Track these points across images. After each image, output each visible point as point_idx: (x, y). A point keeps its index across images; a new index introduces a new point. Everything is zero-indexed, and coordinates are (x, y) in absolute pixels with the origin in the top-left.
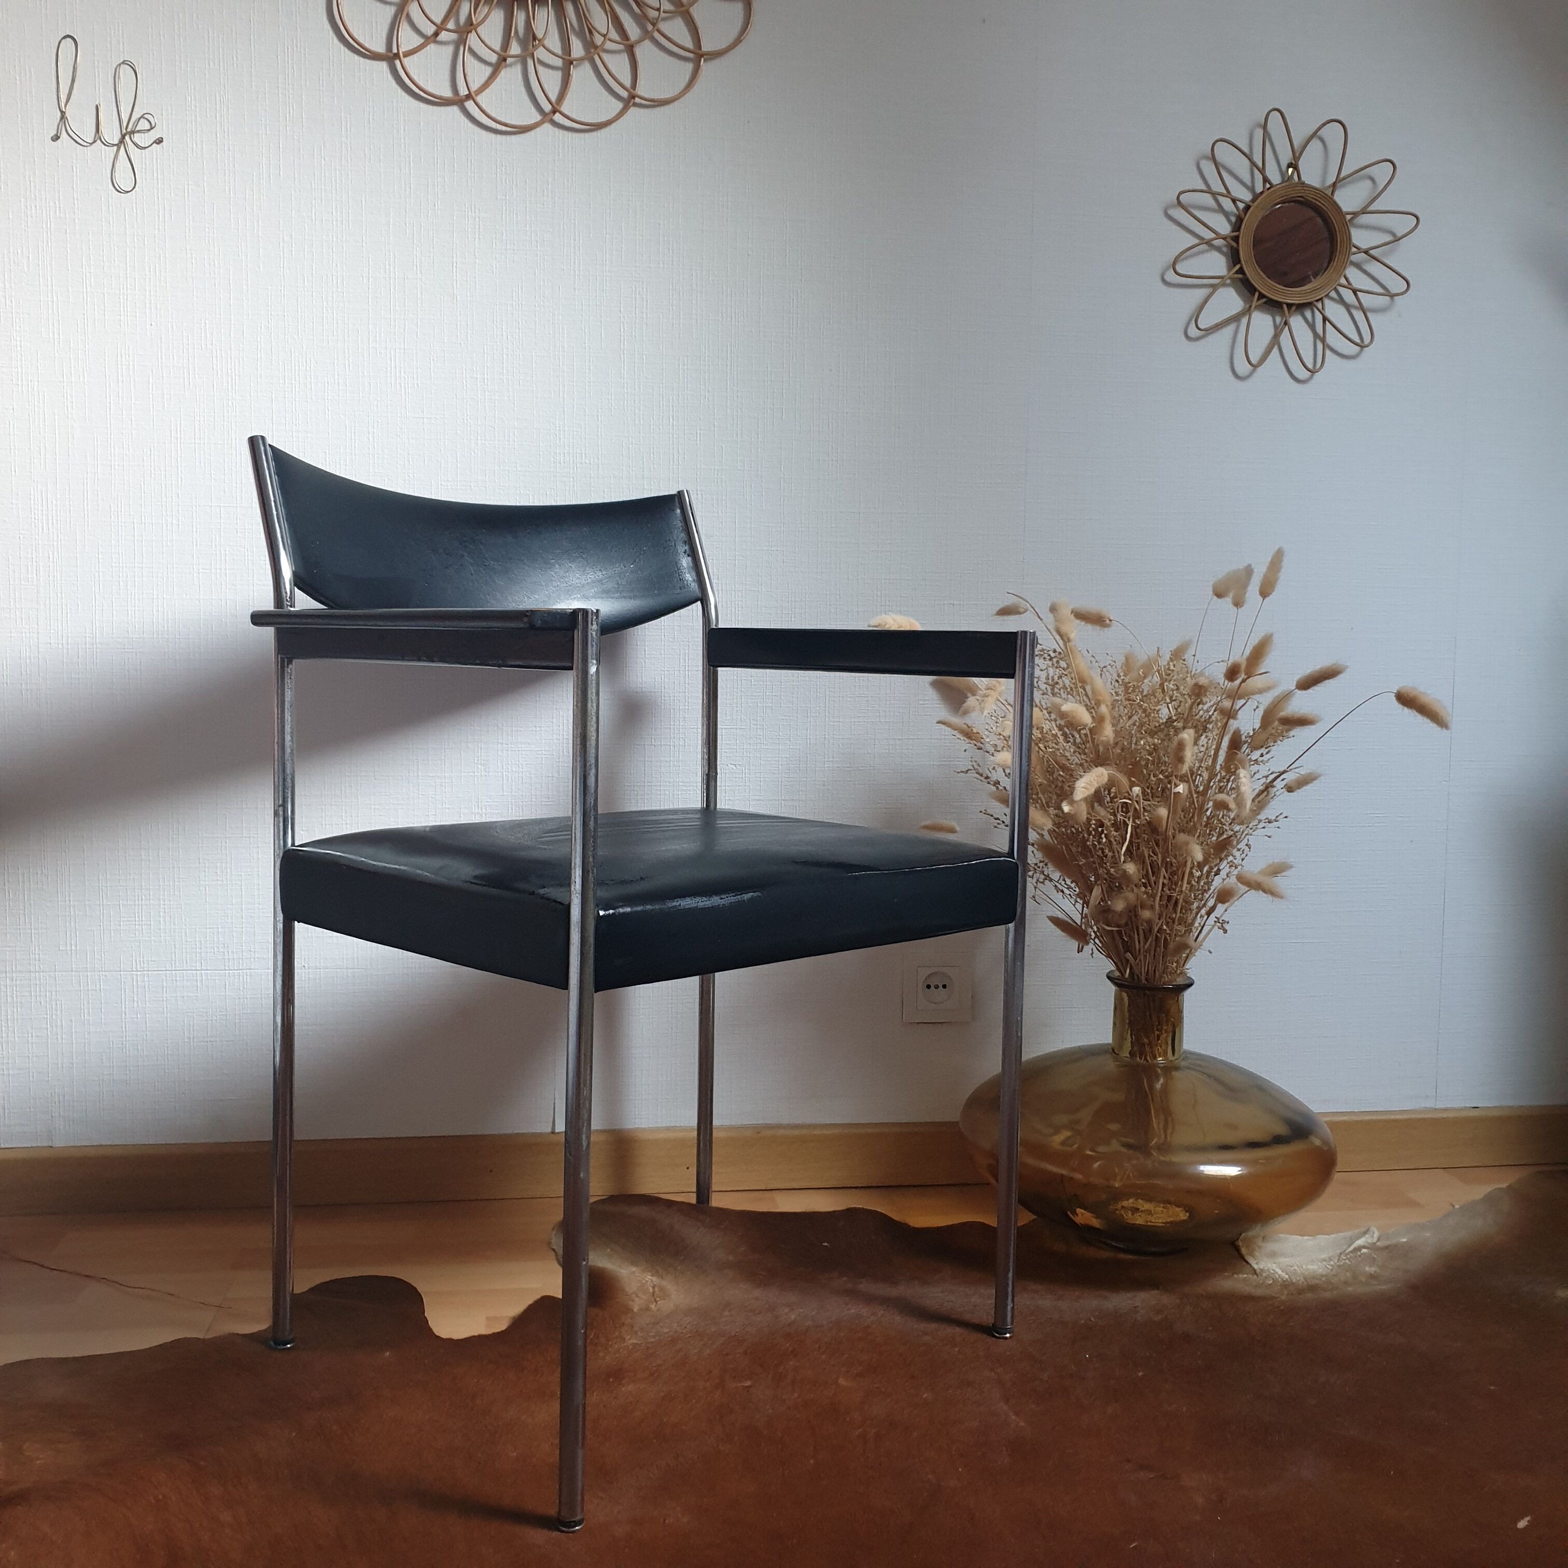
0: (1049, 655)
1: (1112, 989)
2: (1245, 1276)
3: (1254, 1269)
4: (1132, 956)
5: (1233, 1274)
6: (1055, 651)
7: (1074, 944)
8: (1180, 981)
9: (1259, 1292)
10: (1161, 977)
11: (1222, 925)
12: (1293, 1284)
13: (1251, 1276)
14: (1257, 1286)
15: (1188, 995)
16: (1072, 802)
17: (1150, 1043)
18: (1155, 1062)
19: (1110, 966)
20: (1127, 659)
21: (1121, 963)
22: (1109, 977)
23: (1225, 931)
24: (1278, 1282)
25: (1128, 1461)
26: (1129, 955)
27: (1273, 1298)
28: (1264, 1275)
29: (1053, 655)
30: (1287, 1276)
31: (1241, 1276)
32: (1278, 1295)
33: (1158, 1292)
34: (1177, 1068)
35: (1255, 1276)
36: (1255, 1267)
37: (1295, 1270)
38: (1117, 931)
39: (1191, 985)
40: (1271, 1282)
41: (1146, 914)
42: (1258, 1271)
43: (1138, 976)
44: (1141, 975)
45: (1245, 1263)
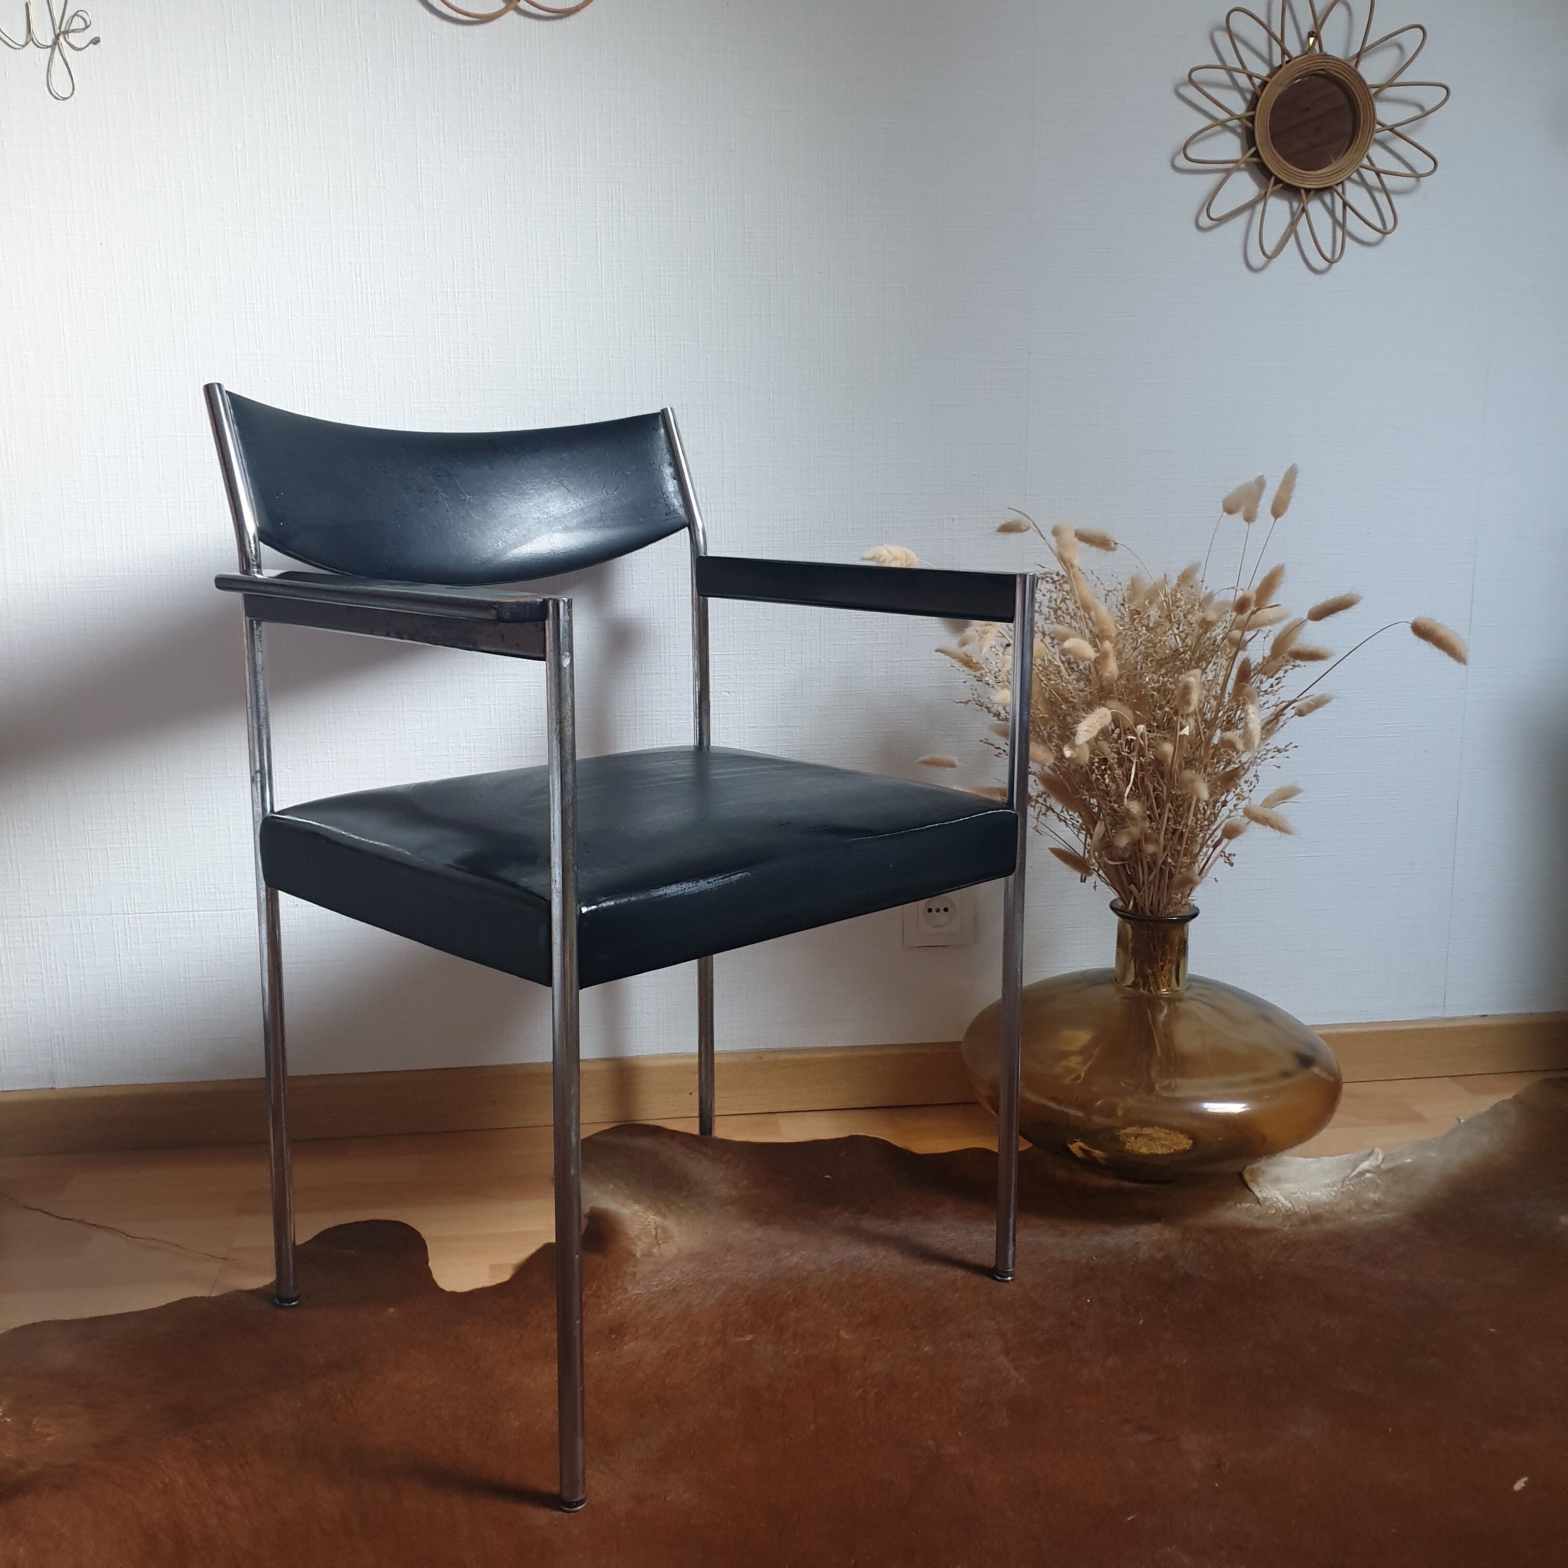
0: (1052, 578)
1: (1115, 919)
2: (1248, 1205)
3: (1257, 1196)
4: (1136, 887)
5: (1236, 1204)
6: (1058, 574)
7: (1078, 875)
8: (1185, 911)
9: (1261, 1224)
10: (1165, 908)
11: (1229, 859)
12: (1295, 1213)
13: (1253, 1205)
14: (1259, 1217)
15: (1192, 925)
16: (1073, 746)
17: (1154, 974)
18: (1158, 993)
19: (1113, 895)
20: (1133, 584)
21: (1124, 894)
22: (1112, 908)
23: (1232, 865)
24: (1281, 1211)
25: (1127, 1421)
26: (1132, 887)
27: (1274, 1230)
28: (1267, 1204)
29: (1056, 578)
30: (1290, 1205)
31: (1244, 1205)
32: (1280, 1227)
33: (1161, 1225)
34: (1180, 1000)
35: (1258, 1206)
36: (1259, 1195)
37: (1298, 1197)
38: (1122, 865)
39: (1195, 915)
40: (1274, 1212)
41: (1150, 848)
42: (1261, 1201)
43: (1142, 908)
44: (1145, 906)
45: (1248, 1190)
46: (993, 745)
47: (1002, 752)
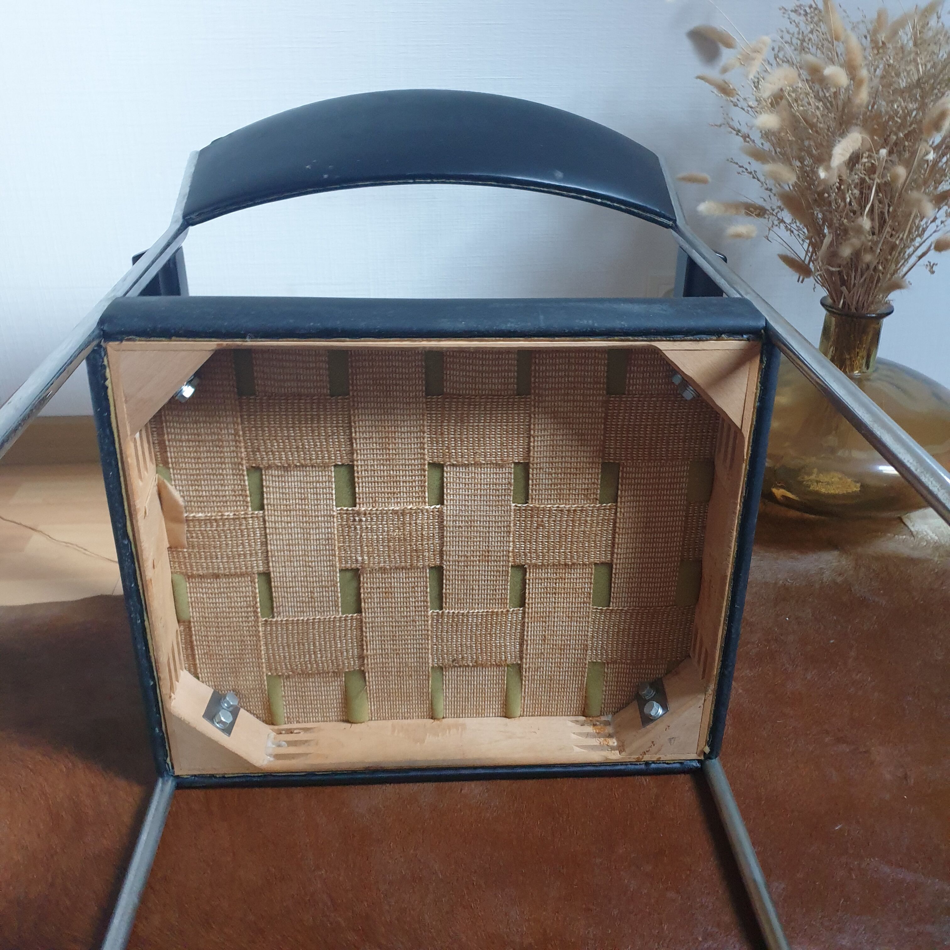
0: (805, 11)
1: (823, 312)
2: (904, 537)
3: (911, 531)
4: (847, 288)
5: (894, 536)
6: (811, 7)
7: (796, 276)
8: (883, 309)
9: (916, 554)
10: (869, 306)
11: (931, 268)
12: (942, 546)
13: (908, 537)
14: (913, 549)
15: (886, 321)
16: (828, 168)
17: (851, 358)
18: (851, 374)
19: (823, 293)
20: (879, 16)
21: (835, 293)
22: (823, 304)
23: (933, 272)
24: (930, 543)
25: (827, 733)
26: (844, 289)
27: (927, 560)
28: (919, 536)
29: (808, 10)
30: (937, 538)
31: (901, 537)
32: (932, 558)
33: (838, 552)
34: (869, 380)
35: (912, 538)
36: (912, 529)
37: (942, 531)
38: (839, 271)
39: (892, 312)
40: (925, 544)
41: (868, 258)
42: (915, 533)
43: (849, 305)
44: (852, 304)
45: (902, 524)
46: (737, 164)
47: (745, 170)
